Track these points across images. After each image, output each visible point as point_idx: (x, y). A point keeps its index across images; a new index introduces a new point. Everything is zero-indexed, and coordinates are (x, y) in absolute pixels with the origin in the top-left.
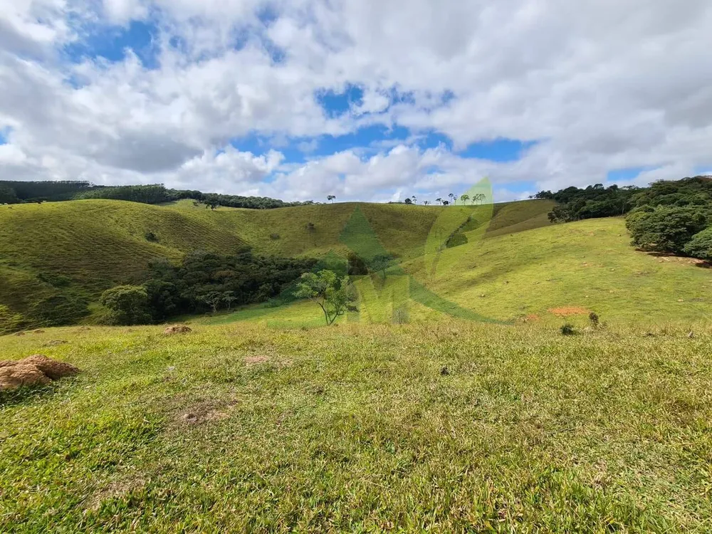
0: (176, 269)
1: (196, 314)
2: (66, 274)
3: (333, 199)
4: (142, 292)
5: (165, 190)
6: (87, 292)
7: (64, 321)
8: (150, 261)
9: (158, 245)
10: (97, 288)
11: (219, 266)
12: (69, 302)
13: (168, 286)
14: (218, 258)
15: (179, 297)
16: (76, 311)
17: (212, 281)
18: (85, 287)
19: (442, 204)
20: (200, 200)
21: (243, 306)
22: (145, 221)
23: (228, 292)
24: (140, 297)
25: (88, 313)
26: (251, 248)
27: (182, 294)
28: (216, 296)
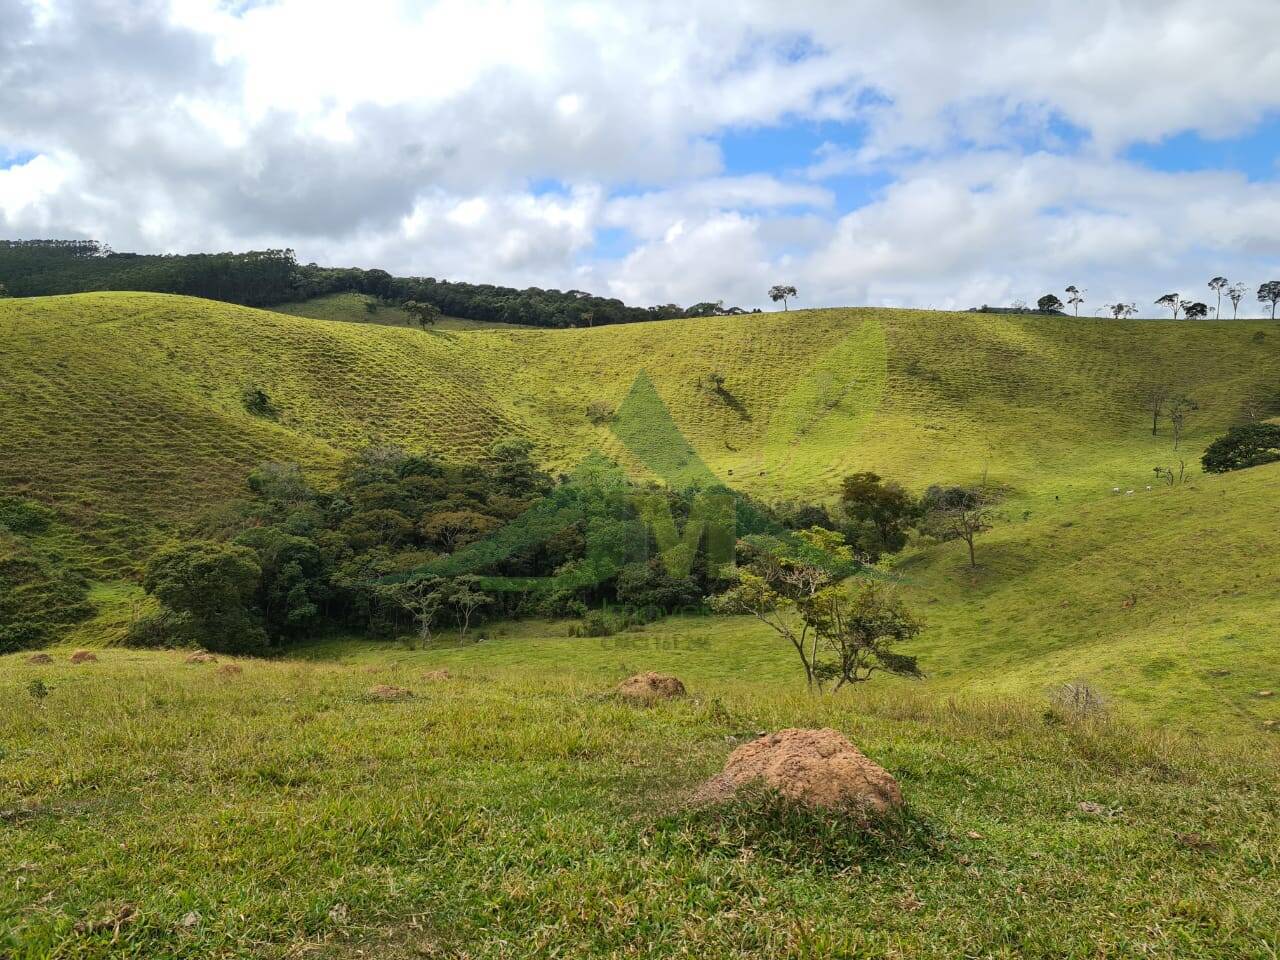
0: (324, 501)
1: (370, 639)
2: (41, 498)
3: (789, 297)
4: (247, 562)
5: (295, 268)
6: (87, 551)
7: (31, 630)
8: (254, 472)
9: (275, 427)
10: (113, 544)
11: (444, 497)
12: (46, 578)
13: (299, 548)
14: (441, 472)
15: (326, 582)
16: (59, 606)
17: (419, 541)
18: (85, 537)
19: (1182, 315)
20: (386, 297)
21: (503, 625)
22: (243, 358)
23: (465, 578)
24: (242, 577)
25: (88, 613)
26: (531, 447)
27: (337, 575)
28: (432, 587)
